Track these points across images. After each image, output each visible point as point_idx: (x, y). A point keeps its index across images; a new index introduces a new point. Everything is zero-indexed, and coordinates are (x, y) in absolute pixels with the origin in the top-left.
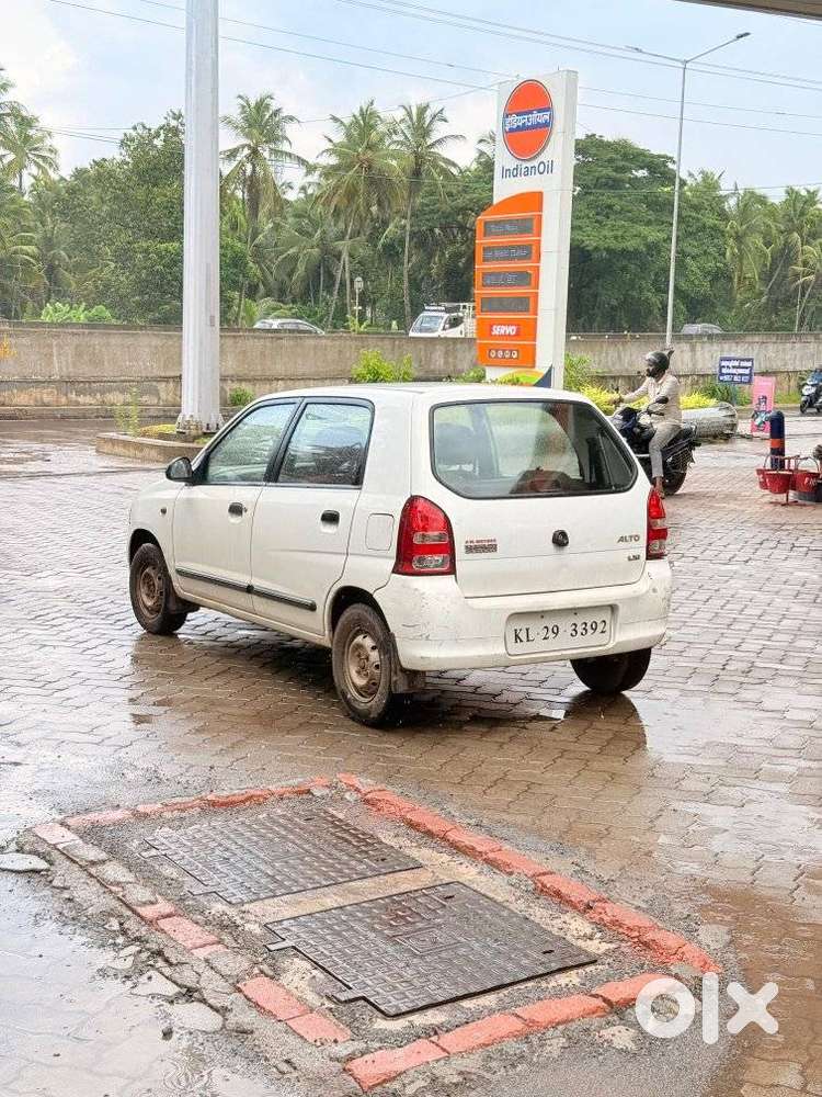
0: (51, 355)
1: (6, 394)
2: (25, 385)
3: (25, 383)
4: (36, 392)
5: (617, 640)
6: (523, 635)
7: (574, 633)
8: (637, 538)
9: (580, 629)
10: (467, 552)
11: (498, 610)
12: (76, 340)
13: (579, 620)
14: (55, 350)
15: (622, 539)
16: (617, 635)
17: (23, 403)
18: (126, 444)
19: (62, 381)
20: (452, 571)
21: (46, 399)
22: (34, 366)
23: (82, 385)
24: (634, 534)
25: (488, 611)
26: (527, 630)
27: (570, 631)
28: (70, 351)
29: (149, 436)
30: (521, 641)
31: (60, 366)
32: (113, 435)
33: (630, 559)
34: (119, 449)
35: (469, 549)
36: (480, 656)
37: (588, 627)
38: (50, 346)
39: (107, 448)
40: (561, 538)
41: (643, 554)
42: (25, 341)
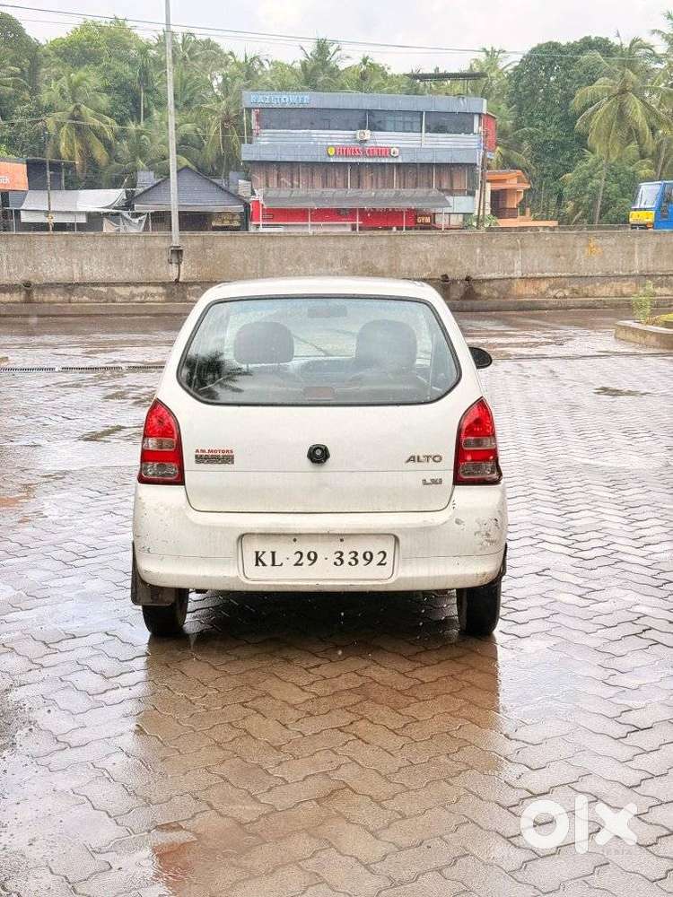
0: (633, 253)
1: (589, 287)
2: (607, 279)
3: (608, 277)
4: (617, 285)
5: (399, 575)
6: (267, 559)
7: (339, 562)
8: (437, 459)
9: (347, 558)
10: (197, 462)
11: (225, 529)
12: (657, 239)
13: (346, 548)
14: (636, 249)
15: (412, 459)
16: (400, 570)
17: (604, 295)
18: (634, 330)
19: (641, 275)
20: (180, 481)
21: (626, 290)
22: (616, 263)
23: (659, 278)
24: (433, 454)
25: (213, 528)
26: (273, 553)
27: (334, 558)
28: (650, 250)
29: (657, 325)
30: (264, 565)
31: (639, 263)
32: (628, 323)
33: (425, 482)
34: (630, 336)
35: (200, 459)
36: (205, 577)
37: (360, 557)
38: (633, 245)
39: (622, 334)
40: (318, 453)
41: (449, 477)
42: (611, 241)
